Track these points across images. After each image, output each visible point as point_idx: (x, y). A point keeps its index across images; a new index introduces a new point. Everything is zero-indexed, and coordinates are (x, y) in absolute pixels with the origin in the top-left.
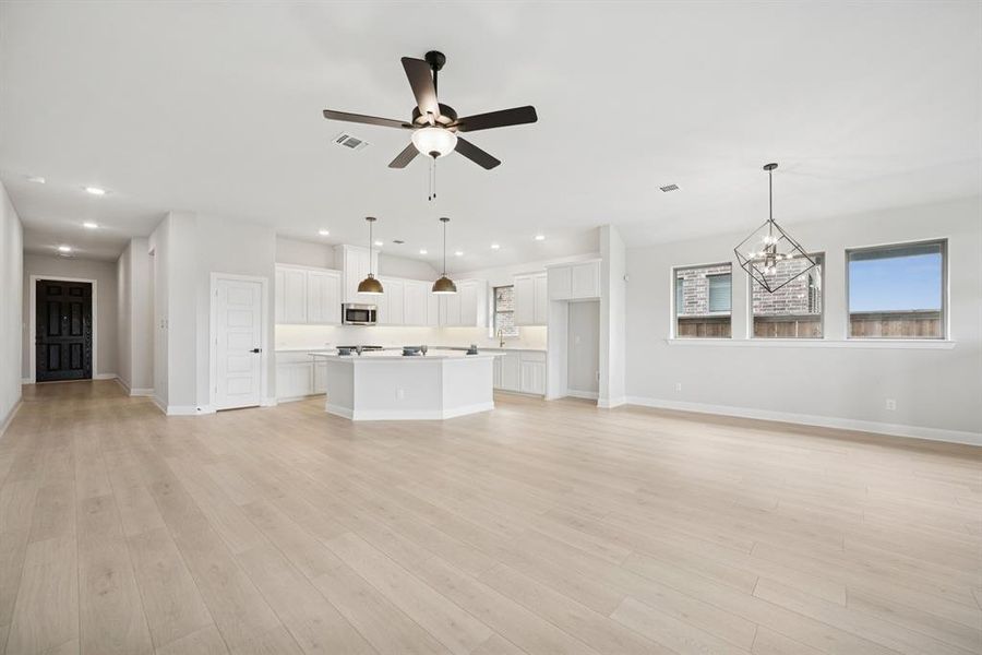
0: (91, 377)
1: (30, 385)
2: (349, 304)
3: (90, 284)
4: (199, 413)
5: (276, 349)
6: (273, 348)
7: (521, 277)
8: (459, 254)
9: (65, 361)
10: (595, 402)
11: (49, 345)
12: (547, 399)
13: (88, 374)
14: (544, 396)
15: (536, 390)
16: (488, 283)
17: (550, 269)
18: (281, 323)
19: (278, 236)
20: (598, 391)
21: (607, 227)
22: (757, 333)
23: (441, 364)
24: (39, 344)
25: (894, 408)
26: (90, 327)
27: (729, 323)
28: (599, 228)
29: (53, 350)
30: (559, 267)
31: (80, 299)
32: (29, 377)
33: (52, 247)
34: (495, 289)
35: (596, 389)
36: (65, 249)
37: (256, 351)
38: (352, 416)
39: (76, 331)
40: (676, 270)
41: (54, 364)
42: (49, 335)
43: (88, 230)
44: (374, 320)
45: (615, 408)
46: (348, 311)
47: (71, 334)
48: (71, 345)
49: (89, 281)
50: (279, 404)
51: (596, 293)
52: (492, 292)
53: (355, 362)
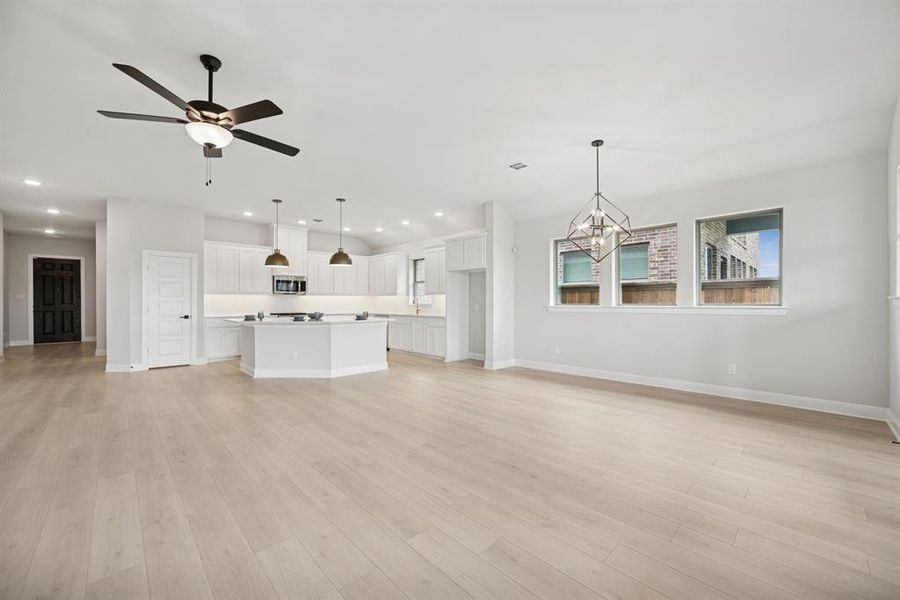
0: (80, 340)
1: (28, 346)
2: (278, 276)
3: (79, 261)
4: (131, 370)
5: (205, 315)
6: (203, 314)
7: (430, 250)
8: (379, 230)
9: (58, 325)
10: (481, 363)
11: (44, 312)
12: (446, 361)
13: (78, 337)
14: (444, 358)
15: (438, 353)
16: (408, 256)
17: (448, 241)
18: (209, 293)
19: (207, 217)
20: (485, 353)
21: (491, 202)
22: (627, 299)
23: (330, 329)
24: (35, 312)
25: (734, 373)
26: (79, 297)
27: (598, 292)
28: (484, 205)
29: (48, 316)
30: (455, 240)
31: (70, 274)
32: (28, 339)
33: (39, 230)
34: (415, 261)
35: (484, 352)
36: (50, 231)
37: (186, 317)
38: (253, 373)
39: (67, 299)
40: (556, 242)
41: (49, 329)
42: (44, 304)
43: (52, 215)
44: (303, 289)
45: (500, 371)
46: (278, 281)
47: (63, 302)
48: (63, 313)
49: (78, 258)
50: (208, 364)
51: (484, 264)
52: (412, 264)
53: (256, 327)
